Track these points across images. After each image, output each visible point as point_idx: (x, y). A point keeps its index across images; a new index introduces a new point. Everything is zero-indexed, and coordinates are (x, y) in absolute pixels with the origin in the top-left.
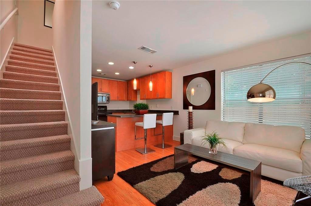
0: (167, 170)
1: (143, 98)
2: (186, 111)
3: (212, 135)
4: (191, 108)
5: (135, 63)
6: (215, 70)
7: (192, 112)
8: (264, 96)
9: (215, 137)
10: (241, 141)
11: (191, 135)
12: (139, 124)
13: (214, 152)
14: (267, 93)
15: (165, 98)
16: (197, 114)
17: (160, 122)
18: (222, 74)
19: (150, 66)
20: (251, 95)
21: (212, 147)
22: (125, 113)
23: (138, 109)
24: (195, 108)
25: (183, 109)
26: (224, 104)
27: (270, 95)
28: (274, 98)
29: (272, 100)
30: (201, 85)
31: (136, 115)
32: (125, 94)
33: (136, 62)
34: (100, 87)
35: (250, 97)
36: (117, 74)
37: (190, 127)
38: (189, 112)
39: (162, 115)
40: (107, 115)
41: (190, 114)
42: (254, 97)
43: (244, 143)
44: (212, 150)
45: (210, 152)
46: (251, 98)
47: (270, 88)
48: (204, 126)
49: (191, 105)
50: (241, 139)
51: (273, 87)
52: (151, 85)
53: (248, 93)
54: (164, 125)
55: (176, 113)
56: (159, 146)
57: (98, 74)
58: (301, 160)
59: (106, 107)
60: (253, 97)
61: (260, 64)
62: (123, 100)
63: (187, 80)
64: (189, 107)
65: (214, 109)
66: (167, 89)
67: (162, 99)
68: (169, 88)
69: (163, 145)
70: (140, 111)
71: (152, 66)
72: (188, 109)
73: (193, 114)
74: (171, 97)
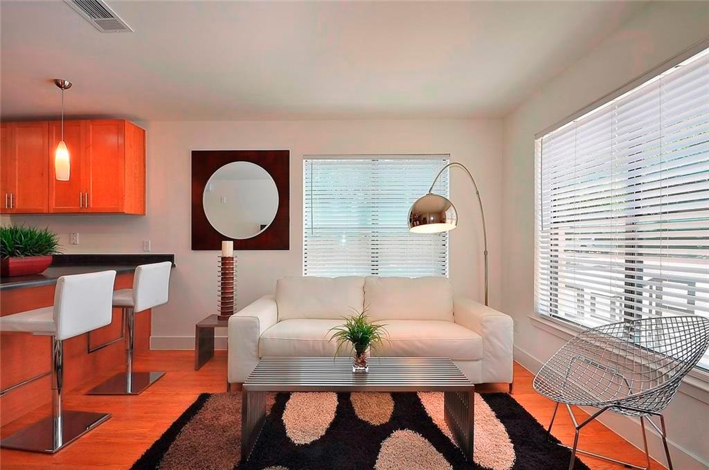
2: (211, 259)
4: (228, 247)
7: (232, 259)
11: (255, 326)
14: (447, 214)
15: (123, 213)
16: (246, 262)
19: (59, 84)
24: (240, 245)
37: (227, 303)
38: (224, 259)
41: (226, 262)
44: (359, 361)
49: (227, 239)
52: (62, 156)
63: (204, 163)
64: (223, 242)
65: (287, 248)
66: (129, 182)
67: (113, 215)
68: (137, 180)
69: (127, 383)
70: (12, 260)
71: (70, 85)
72: (221, 249)
73: (234, 264)
74: (144, 211)
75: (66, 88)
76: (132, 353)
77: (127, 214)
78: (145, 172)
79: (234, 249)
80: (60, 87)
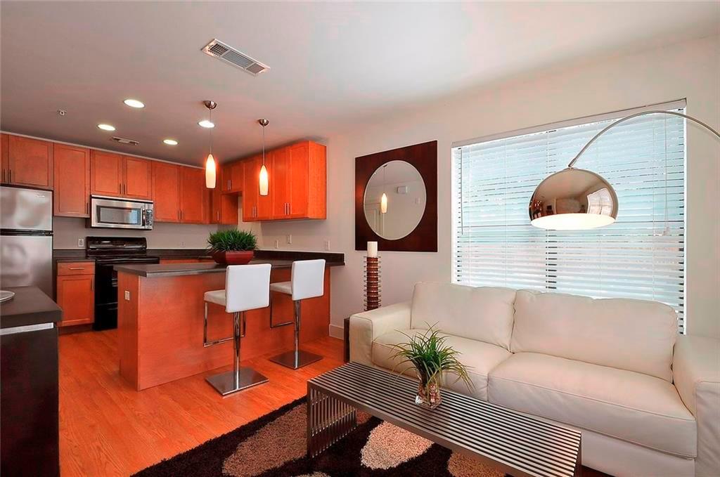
0: (282, 463)
1: (249, 215)
2: (362, 255)
3: (426, 340)
4: (373, 246)
5: (209, 106)
6: (436, 141)
7: (376, 259)
8: (583, 209)
9: (434, 346)
10: (506, 342)
11: (369, 330)
12: (214, 296)
13: (433, 400)
14: (592, 199)
15: (307, 218)
16: (391, 262)
17: (283, 287)
18: (453, 154)
19: (261, 123)
20: (541, 205)
21: (424, 382)
22: (201, 260)
23: (220, 248)
24: (385, 245)
25: (356, 249)
26: (460, 235)
27: (601, 206)
28: (614, 215)
29: (606, 220)
30: (405, 187)
31: (216, 267)
32: (205, 206)
33: (212, 103)
34: (121, 182)
35: (539, 214)
36: (171, 142)
37: (372, 303)
38: (369, 259)
39: (290, 268)
40: (116, 267)
41: (371, 262)
42: (553, 214)
43: (513, 349)
45: (418, 400)
46: (543, 216)
47: (599, 183)
48: (409, 299)
49: (375, 237)
50: (504, 336)
51: (610, 182)
52: (264, 176)
53: (534, 201)
54: (296, 297)
55: (334, 260)
56: (284, 360)
57: (110, 140)
58: (690, 417)
59: (142, 241)
60: (549, 211)
61: (551, 126)
62: (199, 223)
63: (366, 166)
64: (368, 242)
65: (435, 250)
66: (312, 191)
67: (300, 220)
68: (319, 190)
69: (295, 358)
70: (227, 253)
71: (268, 122)
72: (366, 249)
73: (379, 265)
74: (326, 215)
75: (265, 125)
76: (298, 334)
77: (311, 219)
78: (326, 182)
79: (378, 250)
80: (262, 124)
